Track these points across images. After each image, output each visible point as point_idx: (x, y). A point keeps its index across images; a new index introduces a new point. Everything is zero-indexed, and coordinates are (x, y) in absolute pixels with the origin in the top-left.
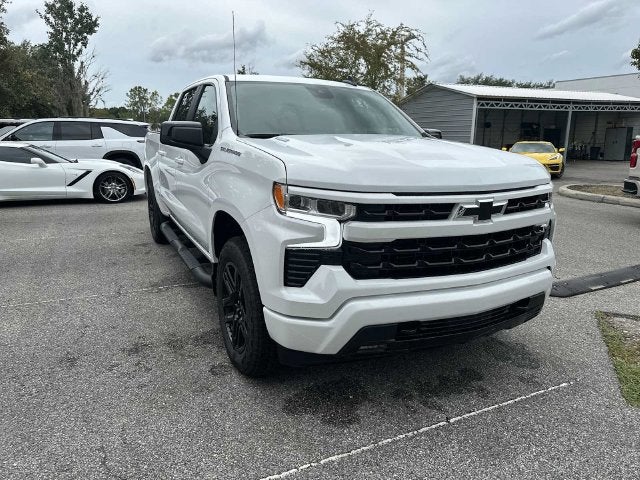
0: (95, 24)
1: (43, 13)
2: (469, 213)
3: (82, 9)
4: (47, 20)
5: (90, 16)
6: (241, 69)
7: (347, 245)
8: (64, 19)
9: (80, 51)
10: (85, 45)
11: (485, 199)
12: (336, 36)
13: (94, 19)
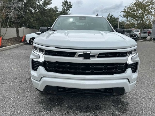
0: (72, 6)
1: (62, 4)
2: (80, 56)
3: (70, 3)
4: (63, 6)
5: (71, 4)
6: (109, 14)
7: (45, 62)
8: (66, 5)
9: (68, 12)
10: (69, 11)
11: (88, 52)
12: (133, 3)
13: (71, 5)
